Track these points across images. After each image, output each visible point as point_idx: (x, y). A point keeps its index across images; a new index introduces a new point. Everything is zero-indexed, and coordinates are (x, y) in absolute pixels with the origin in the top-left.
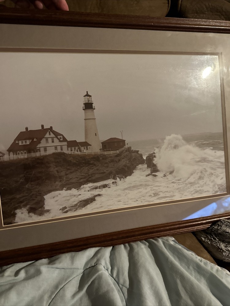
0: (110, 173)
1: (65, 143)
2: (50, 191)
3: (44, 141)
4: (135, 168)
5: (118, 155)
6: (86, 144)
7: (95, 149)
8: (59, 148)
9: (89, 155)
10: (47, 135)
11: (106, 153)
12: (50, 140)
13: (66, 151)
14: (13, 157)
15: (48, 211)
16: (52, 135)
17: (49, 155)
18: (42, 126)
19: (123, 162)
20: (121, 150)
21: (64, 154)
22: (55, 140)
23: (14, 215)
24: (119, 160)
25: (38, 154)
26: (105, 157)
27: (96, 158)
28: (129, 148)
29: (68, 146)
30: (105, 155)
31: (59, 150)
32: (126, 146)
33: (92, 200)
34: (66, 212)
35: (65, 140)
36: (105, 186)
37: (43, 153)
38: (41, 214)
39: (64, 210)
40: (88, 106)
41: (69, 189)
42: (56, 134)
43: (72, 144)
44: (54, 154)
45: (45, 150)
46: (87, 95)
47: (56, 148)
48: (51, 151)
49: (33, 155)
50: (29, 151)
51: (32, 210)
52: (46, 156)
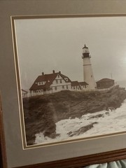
0: (104, 106)
1: (70, 83)
2: (59, 120)
3: (54, 82)
4: (122, 101)
5: (109, 92)
6: (84, 84)
7: (92, 87)
8: (65, 87)
9: (87, 92)
10: (57, 78)
11: (99, 90)
12: (59, 81)
13: (70, 89)
14: (34, 94)
15: (58, 135)
16: (60, 78)
17: (59, 92)
18: (54, 71)
19: (113, 97)
20: (111, 87)
21: (69, 91)
22: (63, 81)
23: (34, 138)
24: (110, 96)
25: (50, 92)
26: (99, 94)
27: (93, 94)
28: (118, 86)
29: (72, 85)
30: (99, 92)
31: (65, 89)
32: (115, 85)
33: (90, 126)
34: (72, 136)
35: (69, 81)
36: (100, 116)
37: (54, 91)
38: (53, 137)
39: (70, 134)
40: (86, 55)
41: (73, 118)
42: (63, 77)
43: (75, 84)
44: (62, 91)
45: (56, 89)
46: (85, 47)
47: (63, 87)
48: (59, 89)
49: (47, 92)
50: (45, 90)
51: (47, 134)
52: (56, 93)
